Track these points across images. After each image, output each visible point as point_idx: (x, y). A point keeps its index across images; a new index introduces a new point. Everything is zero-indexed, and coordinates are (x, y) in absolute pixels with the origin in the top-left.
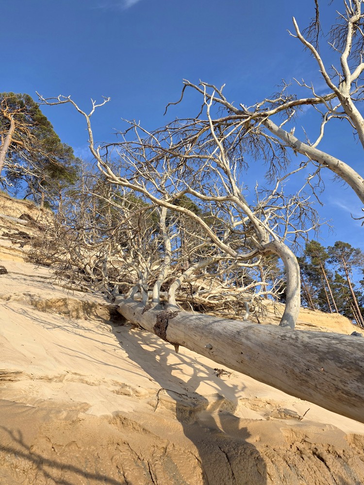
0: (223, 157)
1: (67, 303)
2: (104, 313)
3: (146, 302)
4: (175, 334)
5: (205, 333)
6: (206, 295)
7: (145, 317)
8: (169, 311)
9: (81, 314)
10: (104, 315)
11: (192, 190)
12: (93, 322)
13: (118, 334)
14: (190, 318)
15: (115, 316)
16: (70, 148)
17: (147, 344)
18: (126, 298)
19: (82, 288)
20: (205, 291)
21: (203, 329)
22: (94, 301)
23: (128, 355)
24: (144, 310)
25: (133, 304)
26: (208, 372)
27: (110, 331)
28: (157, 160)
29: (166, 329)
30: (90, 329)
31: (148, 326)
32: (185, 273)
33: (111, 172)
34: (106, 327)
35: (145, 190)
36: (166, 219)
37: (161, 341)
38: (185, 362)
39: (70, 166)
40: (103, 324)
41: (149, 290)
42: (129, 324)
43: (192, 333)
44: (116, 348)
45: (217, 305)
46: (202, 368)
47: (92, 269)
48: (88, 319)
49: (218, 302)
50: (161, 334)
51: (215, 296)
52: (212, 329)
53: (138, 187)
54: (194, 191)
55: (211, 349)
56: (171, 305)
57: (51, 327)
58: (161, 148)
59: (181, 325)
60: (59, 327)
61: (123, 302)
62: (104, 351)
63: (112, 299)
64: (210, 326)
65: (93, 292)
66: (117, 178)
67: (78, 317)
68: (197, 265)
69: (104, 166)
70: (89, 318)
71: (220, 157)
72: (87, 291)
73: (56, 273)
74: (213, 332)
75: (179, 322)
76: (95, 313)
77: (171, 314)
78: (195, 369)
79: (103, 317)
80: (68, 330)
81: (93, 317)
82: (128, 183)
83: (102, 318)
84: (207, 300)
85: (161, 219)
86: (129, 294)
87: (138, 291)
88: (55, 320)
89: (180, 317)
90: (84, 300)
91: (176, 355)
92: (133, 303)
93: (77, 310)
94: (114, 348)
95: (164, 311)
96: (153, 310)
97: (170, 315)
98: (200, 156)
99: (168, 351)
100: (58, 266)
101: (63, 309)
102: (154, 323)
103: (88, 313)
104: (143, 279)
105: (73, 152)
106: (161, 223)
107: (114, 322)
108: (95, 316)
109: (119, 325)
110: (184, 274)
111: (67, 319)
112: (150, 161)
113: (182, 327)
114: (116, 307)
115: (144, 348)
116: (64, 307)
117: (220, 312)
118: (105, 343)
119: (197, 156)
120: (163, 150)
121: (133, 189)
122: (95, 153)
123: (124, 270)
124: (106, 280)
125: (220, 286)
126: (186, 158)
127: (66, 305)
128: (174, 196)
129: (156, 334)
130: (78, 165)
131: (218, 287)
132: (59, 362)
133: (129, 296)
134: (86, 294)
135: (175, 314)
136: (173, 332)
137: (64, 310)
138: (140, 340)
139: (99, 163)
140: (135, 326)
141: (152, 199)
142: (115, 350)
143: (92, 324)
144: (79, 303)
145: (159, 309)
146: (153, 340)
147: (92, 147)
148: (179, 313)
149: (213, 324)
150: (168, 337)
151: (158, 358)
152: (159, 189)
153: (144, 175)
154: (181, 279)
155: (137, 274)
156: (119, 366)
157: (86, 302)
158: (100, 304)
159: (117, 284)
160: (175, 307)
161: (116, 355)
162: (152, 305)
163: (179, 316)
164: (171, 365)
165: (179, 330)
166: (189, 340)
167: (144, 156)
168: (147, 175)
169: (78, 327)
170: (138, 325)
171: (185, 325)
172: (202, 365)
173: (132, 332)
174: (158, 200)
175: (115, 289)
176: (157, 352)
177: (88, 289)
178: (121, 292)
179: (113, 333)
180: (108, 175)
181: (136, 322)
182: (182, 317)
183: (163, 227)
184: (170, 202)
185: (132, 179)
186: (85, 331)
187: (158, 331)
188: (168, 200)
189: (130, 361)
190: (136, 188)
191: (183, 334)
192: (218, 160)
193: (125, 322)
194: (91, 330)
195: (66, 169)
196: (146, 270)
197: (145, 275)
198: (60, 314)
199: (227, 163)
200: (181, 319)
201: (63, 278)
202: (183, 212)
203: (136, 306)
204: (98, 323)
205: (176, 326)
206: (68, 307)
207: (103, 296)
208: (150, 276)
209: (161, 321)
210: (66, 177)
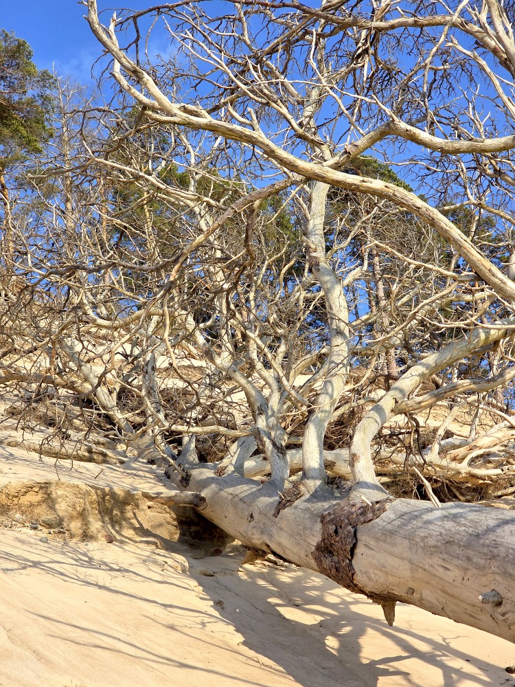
0: (495, 14)
1: (54, 495)
2: (161, 520)
3: (283, 480)
4: (382, 568)
5: (475, 560)
6: (461, 452)
7: (283, 525)
8: (358, 501)
9: (96, 525)
10: (160, 525)
11: (403, 125)
12: (130, 547)
13: (206, 579)
14: (426, 517)
15: (193, 529)
16: (20, 46)
17: (297, 606)
18: (220, 472)
19: (90, 451)
20: (457, 443)
21: (468, 546)
22: (128, 487)
23: (242, 639)
24: (281, 505)
25: (243, 490)
26: (487, 679)
27: (184, 571)
28: (289, 45)
29: (352, 555)
30: (126, 567)
31: (295, 550)
32: (398, 384)
33: (155, 90)
34: (170, 561)
35: (259, 134)
36: (326, 223)
37: (338, 594)
38: (414, 653)
39: (25, 98)
40: (162, 552)
41: (289, 447)
42: (235, 549)
43: (436, 560)
44: (206, 620)
45: (496, 482)
46: (468, 668)
47: (115, 395)
48: (116, 540)
49: (498, 471)
50: (337, 569)
51: (489, 454)
52: (496, 545)
53: (239, 128)
54: (409, 127)
55: (499, 604)
56: (361, 484)
57: (15, 566)
58: (298, 7)
59: (399, 540)
60: (36, 564)
61: (213, 486)
62: (172, 627)
63: (179, 478)
64: (492, 537)
65: (122, 462)
66: (175, 108)
67: (86, 536)
68: (431, 358)
69: (135, 72)
70: (118, 537)
71: (483, 17)
72: (105, 459)
73: (12, 413)
74: (502, 555)
75: (392, 533)
76: (134, 521)
77: (364, 510)
78: (447, 671)
79: (158, 532)
80: (62, 574)
81: (129, 533)
82: (206, 119)
83: (155, 536)
84: (464, 468)
85: (310, 226)
86: (229, 462)
87: (257, 452)
88: (25, 547)
89: (392, 516)
90: (101, 484)
91: (385, 634)
92: (245, 487)
93: (82, 515)
94: (199, 620)
95: (343, 503)
96: (308, 501)
97: (363, 514)
98: (422, 20)
99: (361, 624)
100: (16, 392)
101: (44, 514)
102: (315, 539)
103: (114, 522)
104: (270, 413)
105: (29, 55)
106: (313, 238)
107: (193, 546)
108: (135, 529)
109: (207, 555)
110: (396, 389)
111: (58, 542)
112: (267, 49)
113: (402, 546)
114: (196, 501)
115: (288, 616)
116: (44, 506)
117: (507, 502)
118: (171, 606)
119: (411, 20)
120: (304, 11)
121: (223, 134)
122: (104, 37)
123: (207, 392)
124: (157, 422)
125: (502, 424)
126: (378, 30)
127: (49, 501)
128: (349, 148)
129: (323, 571)
130: (48, 92)
131: (496, 427)
132: (48, 662)
133: (231, 468)
134: (104, 466)
135: (376, 509)
136: (375, 562)
137: (44, 518)
138: (273, 594)
139: (117, 66)
140: (257, 553)
141: (282, 162)
142: (203, 624)
143: (130, 553)
144: (88, 493)
145: (325, 499)
146: (314, 593)
147: (94, 17)
148: (388, 506)
149: (499, 531)
150: (360, 579)
151: (332, 643)
152: (301, 131)
153: (253, 92)
154: (388, 403)
155: (249, 401)
156: (222, 671)
157: (107, 489)
158: (146, 496)
159: (190, 432)
160: (375, 487)
161: (208, 640)
162: (302, 488)
163: (389, 515)
164: (374, 663)
165: (391, 554)
166: (428, 583)
167: (246, 38)
168: (262, 91)
169: (90, 563)
170: (264, 548)
171: (410, 538)
172: (468, 659)
173: (248, 572)
174: (301, 164)
175: (187, 450)
176: (330, 626)
177: (109, 453)
178: (203, 458)
179: (192, 576)
180: (146, 100)
181: (257, 540)
182: (401, 516)
183: (319, 249)
184: (337, 167)
185: (217, 108)
186: (112, 573)
187: (327, 562)
188: (332, 161)
189: (252, 653)
190: (232, 130)
191: (408, 566)
192: (476, 28)
193: (224, 544)
194: (127, 571)
195: (14, 109)
196: (275, 385)
197: (274, 402)
198: (35, 528)
199: (507, 33)
200: (397, 523)
201: (33, 423)
202: (381, 195)
203: (254, 496)
204: (146, 550)
205: (381, 544)
206: (57, 507)
207: (151, 472)
208: (289, 403)
209: (336, 532)
210: (16, 130)
